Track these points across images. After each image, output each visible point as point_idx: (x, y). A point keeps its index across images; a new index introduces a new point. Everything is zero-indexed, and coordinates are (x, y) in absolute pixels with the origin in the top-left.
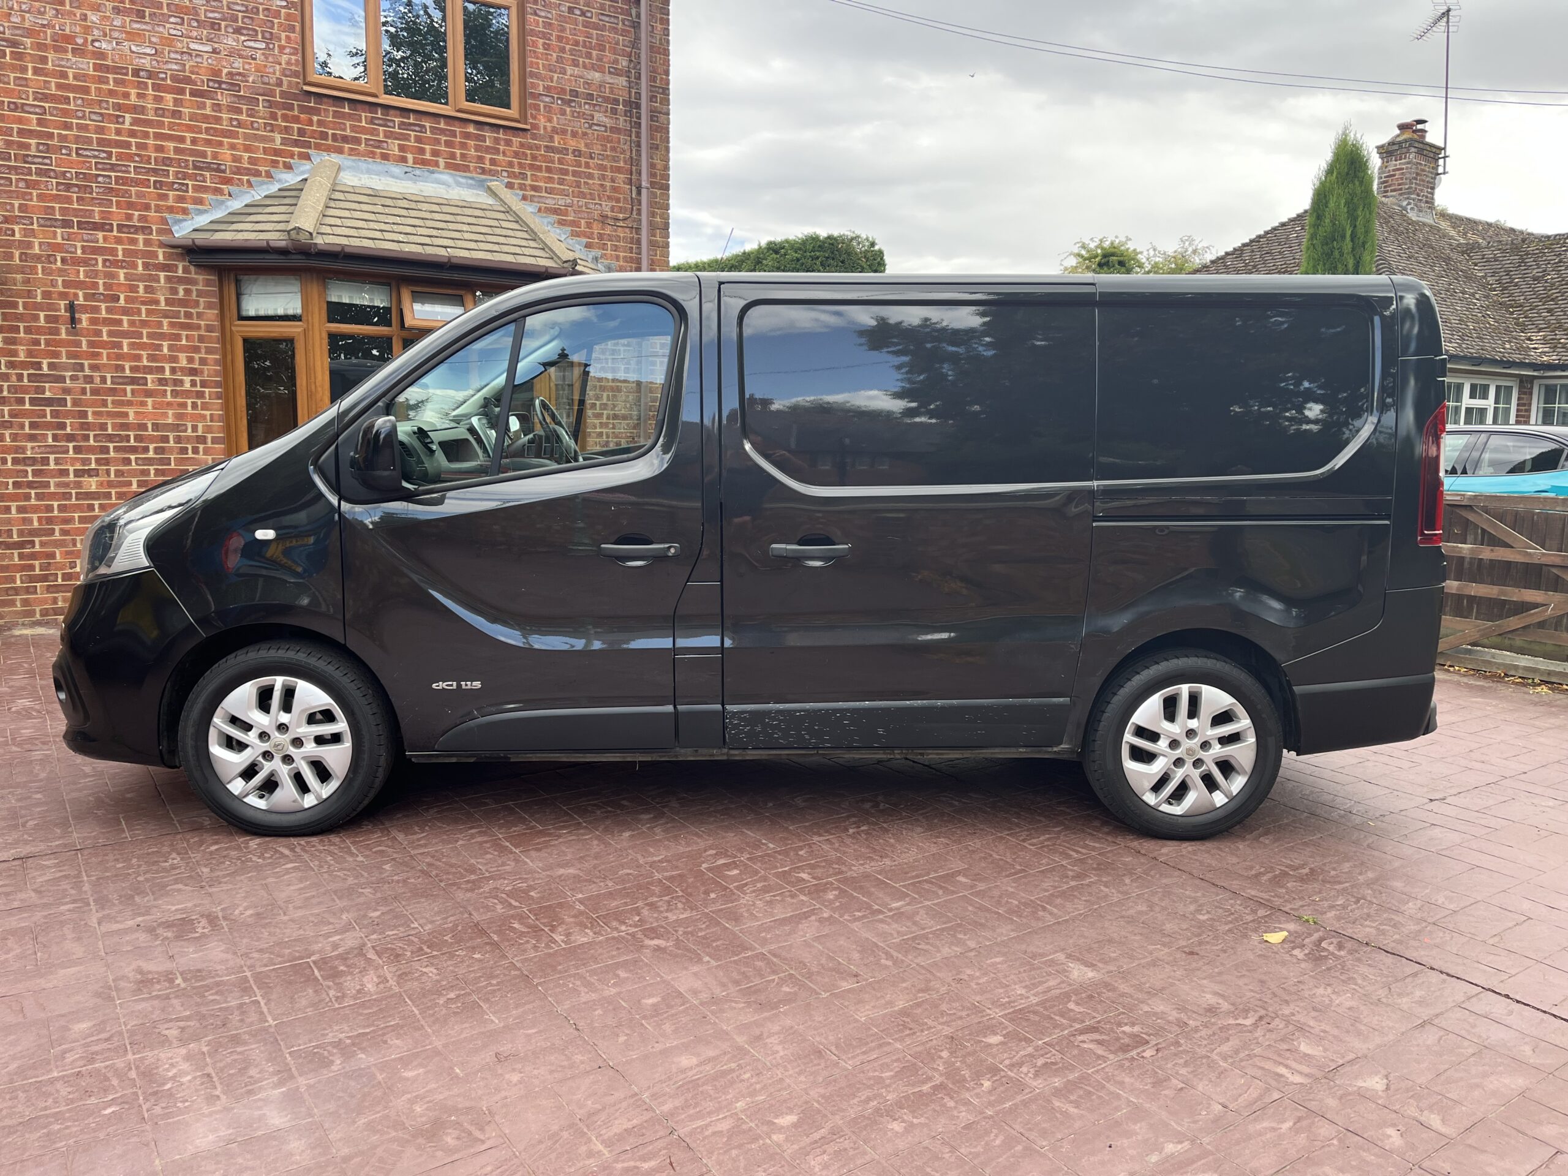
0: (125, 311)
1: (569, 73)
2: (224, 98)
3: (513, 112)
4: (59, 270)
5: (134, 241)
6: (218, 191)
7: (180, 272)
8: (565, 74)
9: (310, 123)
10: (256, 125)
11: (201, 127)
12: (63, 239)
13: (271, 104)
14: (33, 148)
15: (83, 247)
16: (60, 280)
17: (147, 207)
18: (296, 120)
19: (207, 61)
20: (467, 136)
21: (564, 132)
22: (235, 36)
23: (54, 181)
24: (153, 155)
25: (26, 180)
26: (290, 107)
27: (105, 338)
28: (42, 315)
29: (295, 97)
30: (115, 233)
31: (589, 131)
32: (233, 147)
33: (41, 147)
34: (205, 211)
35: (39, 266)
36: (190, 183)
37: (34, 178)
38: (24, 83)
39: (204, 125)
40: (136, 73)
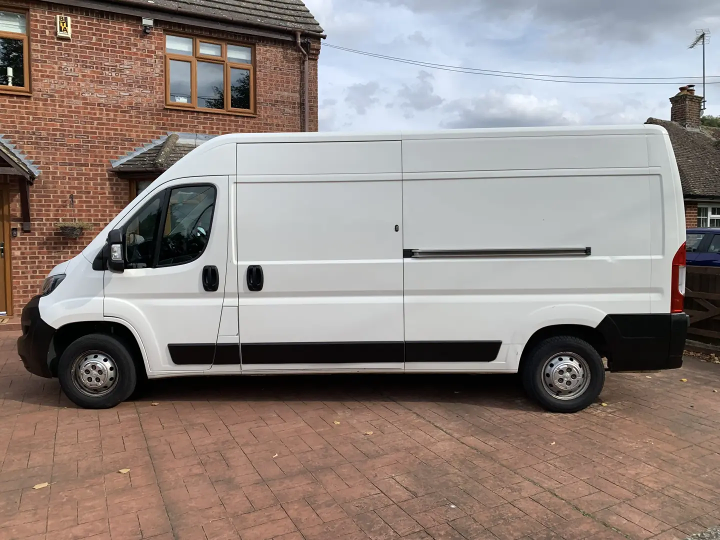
0: (93, 198)
1: (274, 93)
2: (133, 113)
3: (251, 110)
4: (68, 182)
5: (97, 170)
6: (131, 149)
7: (114, 182)
8: (272, 93)
9: (167, 120)
10: (146, 123)
11: (124, 125)
12: (69, 170)
13: (152, 114)
14: (58, 135)
15: (77, 173)
16: (67, 186)
17: (102, 157)
18: (162, 119)
19: (127, 99)
20: (231, 121)
21: (272, 117)
22: (138, 89)
23: (66, 148)
24: (105, 136)
25: (55, 148)
26: (160, 115)
27: (84, 208)
28: (60, 200)
29: (161, 111)
30: (90, 167)
31: (283, 116)
32: (137, 132)
33: (61, 135)
34: (126, 157)
35: (60, 181)
36: (119, 146)
37: (58, 147)
38: (55, 111)
39: (125, 124)
40: (99, 105)
